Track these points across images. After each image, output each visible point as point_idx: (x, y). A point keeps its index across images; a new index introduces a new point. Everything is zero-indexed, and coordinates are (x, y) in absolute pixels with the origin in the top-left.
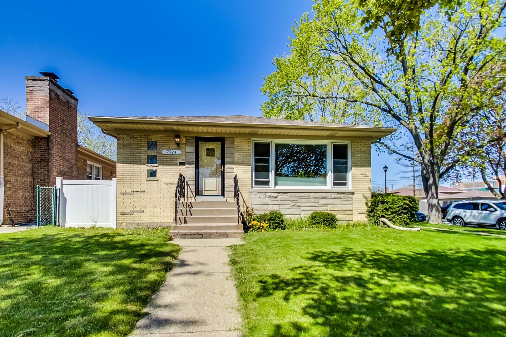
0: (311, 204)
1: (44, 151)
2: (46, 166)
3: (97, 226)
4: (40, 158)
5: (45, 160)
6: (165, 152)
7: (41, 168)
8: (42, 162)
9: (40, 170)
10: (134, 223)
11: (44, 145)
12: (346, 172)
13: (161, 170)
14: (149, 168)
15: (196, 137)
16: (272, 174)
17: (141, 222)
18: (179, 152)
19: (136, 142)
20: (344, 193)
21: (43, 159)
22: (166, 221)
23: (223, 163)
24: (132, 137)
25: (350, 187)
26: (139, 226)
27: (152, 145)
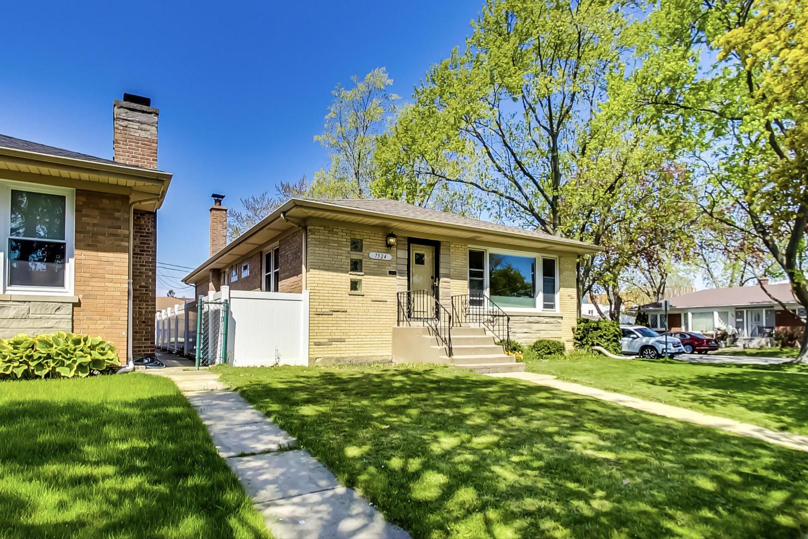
0: (526, 330)
1: (148, 237)
2: (151, 262)
3: (280, 364)
4: (140, 247)
5: (149, 251)
6: (373, 255)
7: (141, 265)
8: (143, 255)
9: (139, 269)
10: (332, 358)
11: (147, 226)
12: (554, 292)
13: (368, 282)
14: (352, 277)
15: (408, 238)
16: (487, 292)
17: (342, 355)
18: (389, 257)
19: (336, 239)
20: (554, 317)
21: (146, 249)
22: (372, 354)
23: (437, 275)
24: (331, 231)
25: (557, 310)
26: (339, 361)
27: (356, 245)
